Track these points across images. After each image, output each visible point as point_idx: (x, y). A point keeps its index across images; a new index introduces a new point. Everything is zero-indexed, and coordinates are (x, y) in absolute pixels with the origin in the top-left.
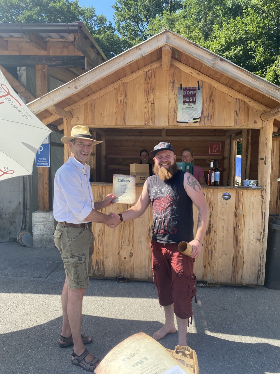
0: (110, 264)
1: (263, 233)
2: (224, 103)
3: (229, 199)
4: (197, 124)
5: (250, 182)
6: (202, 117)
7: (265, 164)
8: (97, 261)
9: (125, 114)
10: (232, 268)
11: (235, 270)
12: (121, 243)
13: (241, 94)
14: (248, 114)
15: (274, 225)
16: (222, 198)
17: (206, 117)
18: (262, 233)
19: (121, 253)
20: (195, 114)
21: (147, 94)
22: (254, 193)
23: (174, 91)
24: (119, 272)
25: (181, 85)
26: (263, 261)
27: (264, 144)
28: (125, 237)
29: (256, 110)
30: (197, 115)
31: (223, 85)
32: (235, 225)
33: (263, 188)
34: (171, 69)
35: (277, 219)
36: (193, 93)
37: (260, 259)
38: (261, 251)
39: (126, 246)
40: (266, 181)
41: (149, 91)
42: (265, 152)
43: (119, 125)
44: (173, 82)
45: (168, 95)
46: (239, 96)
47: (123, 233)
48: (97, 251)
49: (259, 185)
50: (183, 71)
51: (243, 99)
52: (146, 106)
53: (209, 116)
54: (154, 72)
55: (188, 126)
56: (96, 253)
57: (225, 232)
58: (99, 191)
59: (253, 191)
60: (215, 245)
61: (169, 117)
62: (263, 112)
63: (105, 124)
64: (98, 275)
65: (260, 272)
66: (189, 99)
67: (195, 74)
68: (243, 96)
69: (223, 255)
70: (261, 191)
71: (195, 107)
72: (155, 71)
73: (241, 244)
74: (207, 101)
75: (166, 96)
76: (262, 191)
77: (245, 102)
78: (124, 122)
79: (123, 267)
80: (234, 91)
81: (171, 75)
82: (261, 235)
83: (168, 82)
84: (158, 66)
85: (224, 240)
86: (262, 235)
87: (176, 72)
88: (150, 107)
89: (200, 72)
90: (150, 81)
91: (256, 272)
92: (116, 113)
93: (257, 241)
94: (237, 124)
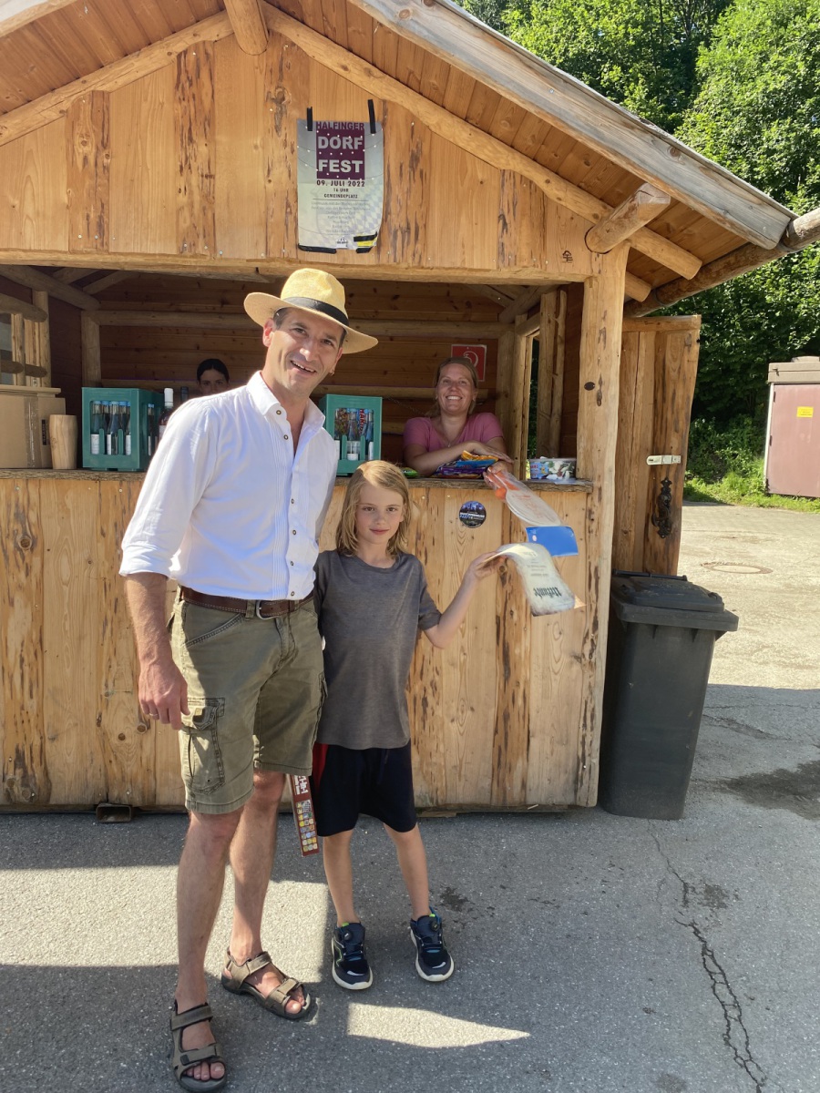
0: (70, 760)
1: (591, 635)
2: (462, 185)
3: (481, 522)
4: (368, 259)
5: (552, 465)
6: (386, 232)
7: (599, 404)
8: (17, 751)
9: (106, 211)
10: (493, 752)
11: (502, 759)
12: (107, 686)
13: (517, 155)
14: (543, 225)
15: (627, 608)
16: (459, 520)
17: (399, 233)
18: (587, 634)
19: (105, 721)
20: (360, 222)
21: (186, 140)
22: (561, 503)
23: (283, 132)
24: (102, 784)
25: (310, 112)
26: (592, 729)
27: (597, 336)
28: (118, 665)
29: (569, 216)
30: (367, 226)
31: (456, 119)
32: (500, 610)
33: (592, 486)
34: (269, 50)
35: (639, 587)
36: (353, 144)
37: (582, 723)
38: (586, 693)
39: (125, 697)
40: (602, 461)
41: (190, 129)
42: (599, 361)
43: (81, 253)
44: (280, 100)
45: (263, 148)
46: (511, 162)
47: (112, 650)
48: (18, 716)
49: (580, 474)
50: (316, 58)
51: (526, 174)
52: (181, 183)
53: (409, 228)
54: (206, 56)
55: (336, 262)
56: (16, 724)
57: (470, 633)
58: (13, 499)
59: (559, 494)
60: (437, 678)
61: (269, 230)
62: (594, 221)
63: (28, 248)
64: (23, 799)
65: (584, 764)
66: (340, 164)
67: (356, 72)
68: (526, 161)
69: (462, 712)
70: (583, 495)
71: (361, 196)
72: (210, 51)
73: (522, 673)
74: (401, 175)
75: (254, 151)
76: (588, 494)
77: (531, 182)
78: (99, 241)
79: (115, 768)
80: (495, 142)
81: (271, 71)
82: (584, 642)
83: (261, 97)
84: (222, 35)
85: (465, 660)
86: (589, 642)
87: (288, 60)
88: (196, 191)
89: (374, 65)
90: (194, 89)
91: (571, 763)
92: (68, 207)
93: (572, 663)
94: (506, 262)
